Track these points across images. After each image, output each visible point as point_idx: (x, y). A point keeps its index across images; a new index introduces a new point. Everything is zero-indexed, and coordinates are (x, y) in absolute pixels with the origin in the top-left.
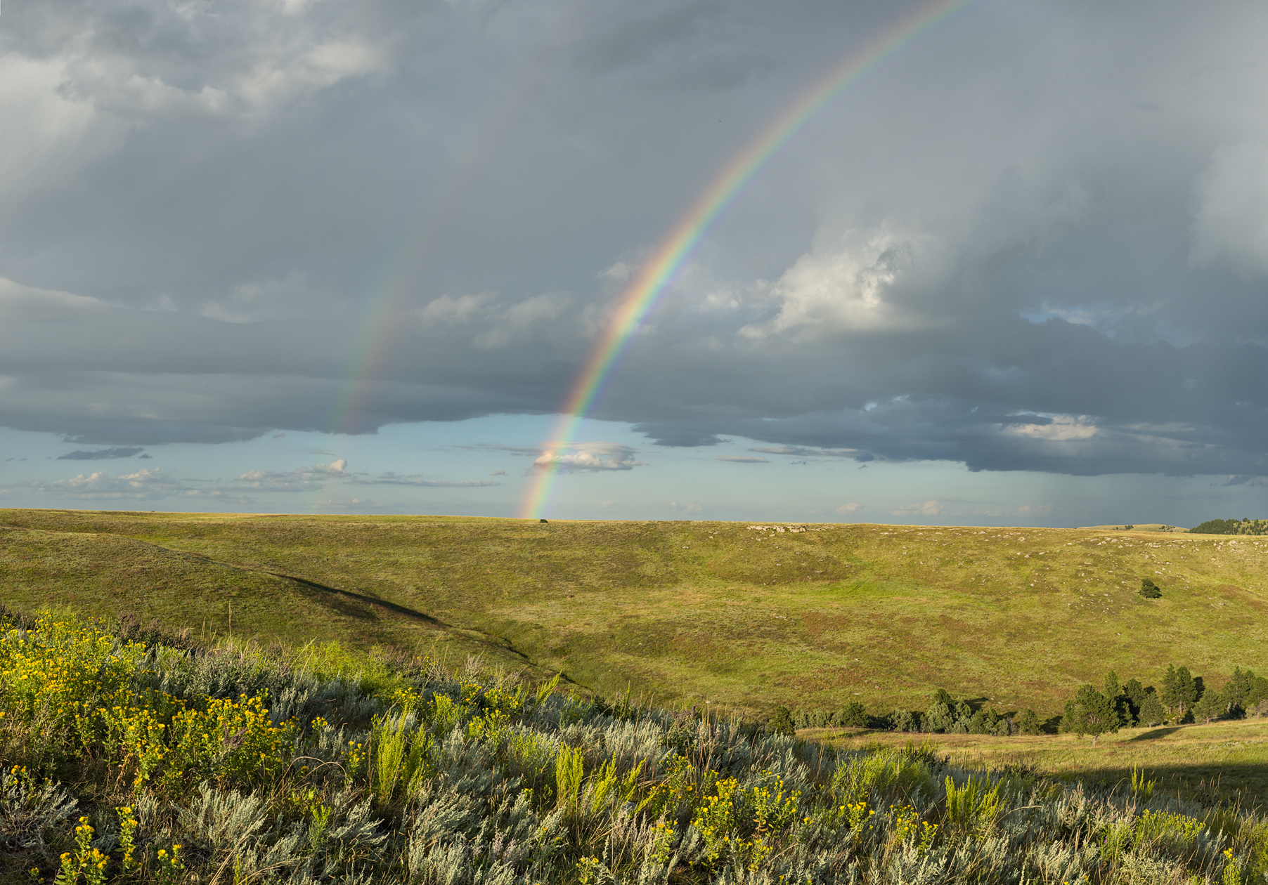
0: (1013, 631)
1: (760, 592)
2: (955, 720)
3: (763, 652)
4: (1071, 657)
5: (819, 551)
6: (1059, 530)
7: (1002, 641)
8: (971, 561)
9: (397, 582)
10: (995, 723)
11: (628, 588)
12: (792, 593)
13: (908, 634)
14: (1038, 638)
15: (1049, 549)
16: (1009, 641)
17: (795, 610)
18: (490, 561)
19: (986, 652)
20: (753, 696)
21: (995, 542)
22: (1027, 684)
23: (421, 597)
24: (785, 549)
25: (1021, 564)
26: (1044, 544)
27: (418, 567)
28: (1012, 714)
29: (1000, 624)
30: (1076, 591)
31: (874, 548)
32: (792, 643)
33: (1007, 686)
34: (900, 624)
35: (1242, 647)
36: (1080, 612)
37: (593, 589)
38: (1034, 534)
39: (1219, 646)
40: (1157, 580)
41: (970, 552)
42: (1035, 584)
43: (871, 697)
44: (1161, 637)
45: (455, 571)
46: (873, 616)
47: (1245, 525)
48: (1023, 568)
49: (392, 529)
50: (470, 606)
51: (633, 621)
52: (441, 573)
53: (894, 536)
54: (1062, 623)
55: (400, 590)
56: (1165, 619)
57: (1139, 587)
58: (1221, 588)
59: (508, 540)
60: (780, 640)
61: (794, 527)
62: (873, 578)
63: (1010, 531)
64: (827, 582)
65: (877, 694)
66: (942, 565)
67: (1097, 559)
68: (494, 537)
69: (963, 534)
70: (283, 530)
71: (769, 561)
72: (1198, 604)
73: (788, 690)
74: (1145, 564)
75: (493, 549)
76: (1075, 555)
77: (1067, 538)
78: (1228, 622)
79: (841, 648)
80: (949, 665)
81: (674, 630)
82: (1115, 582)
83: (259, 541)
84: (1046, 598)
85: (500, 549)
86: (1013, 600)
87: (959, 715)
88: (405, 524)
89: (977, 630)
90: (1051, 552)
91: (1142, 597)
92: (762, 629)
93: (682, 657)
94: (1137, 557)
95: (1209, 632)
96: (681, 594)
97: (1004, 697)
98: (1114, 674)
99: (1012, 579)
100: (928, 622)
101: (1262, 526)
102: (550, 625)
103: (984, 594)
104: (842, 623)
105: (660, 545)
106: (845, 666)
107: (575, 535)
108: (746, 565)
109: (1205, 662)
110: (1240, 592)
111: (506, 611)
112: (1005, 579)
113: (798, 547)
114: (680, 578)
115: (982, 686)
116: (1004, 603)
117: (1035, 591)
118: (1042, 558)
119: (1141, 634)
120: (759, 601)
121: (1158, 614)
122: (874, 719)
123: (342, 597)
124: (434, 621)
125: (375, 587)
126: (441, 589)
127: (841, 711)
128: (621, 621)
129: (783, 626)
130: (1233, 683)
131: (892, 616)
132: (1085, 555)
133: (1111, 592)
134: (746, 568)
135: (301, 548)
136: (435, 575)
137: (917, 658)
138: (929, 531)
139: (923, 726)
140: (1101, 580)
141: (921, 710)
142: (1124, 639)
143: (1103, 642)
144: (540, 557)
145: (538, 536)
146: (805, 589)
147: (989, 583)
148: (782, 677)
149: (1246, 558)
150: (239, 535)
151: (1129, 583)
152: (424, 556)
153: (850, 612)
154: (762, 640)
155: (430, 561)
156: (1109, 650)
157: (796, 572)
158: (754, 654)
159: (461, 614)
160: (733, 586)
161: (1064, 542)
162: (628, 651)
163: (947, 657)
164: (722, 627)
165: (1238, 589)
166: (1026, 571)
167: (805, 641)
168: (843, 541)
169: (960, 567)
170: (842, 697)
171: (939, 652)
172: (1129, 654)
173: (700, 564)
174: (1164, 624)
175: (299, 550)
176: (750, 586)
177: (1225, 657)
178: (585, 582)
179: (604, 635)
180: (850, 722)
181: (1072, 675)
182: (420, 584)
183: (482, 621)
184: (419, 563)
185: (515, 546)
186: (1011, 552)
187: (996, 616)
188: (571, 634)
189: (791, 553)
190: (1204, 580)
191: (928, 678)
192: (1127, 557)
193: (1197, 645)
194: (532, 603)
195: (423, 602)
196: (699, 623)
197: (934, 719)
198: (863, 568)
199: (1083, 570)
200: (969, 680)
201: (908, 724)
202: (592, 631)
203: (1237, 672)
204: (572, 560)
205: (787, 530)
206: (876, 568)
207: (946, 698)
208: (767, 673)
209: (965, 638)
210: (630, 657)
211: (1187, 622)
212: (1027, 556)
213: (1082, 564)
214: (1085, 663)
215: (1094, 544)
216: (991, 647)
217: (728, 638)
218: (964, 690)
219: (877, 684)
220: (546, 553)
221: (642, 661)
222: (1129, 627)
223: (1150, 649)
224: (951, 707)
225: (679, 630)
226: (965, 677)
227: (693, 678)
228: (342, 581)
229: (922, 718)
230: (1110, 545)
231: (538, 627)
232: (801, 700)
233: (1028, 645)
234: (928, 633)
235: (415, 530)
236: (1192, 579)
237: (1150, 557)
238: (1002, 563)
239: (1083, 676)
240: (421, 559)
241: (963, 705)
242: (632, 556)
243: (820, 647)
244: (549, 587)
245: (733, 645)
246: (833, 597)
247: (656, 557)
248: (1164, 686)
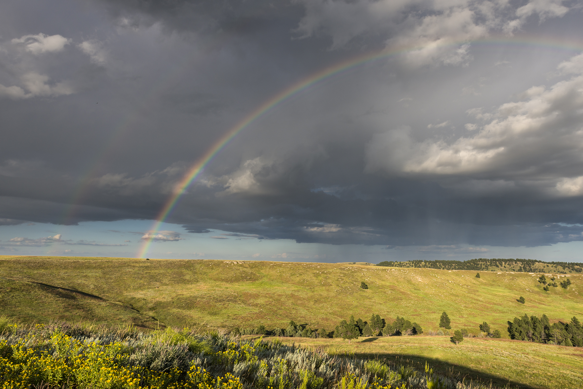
0: (316, 300)
1: (228, 285)
2: (297, 332)
3: (228, 307)
4: (337, 309)
5: (249, 270)
6: (331, 264)
7: (312, 303)
8: (301, 274)
9: (86, 283)
10: (311, 333)
11: (179, 284)
12: (239, 285)
13: (280, 300)
14: (325, 302)
15: (328, 270)
16: (315, 303)
17: (240, 291)
18: (126, 275)
19: (307, 307)
20: (225, 323)
21: (309, 268)
22: (321, 319)
23: (96, 289)
24: (237, 270)
25: (319, 276)
26: (326, 269)
27: (96, 278)
28: (317, 330)
29: (311, 297)
30: (338, 285)
31: (268, 269)
32: (239, 304)
33: (314, 319)
34: (276, 297)
35: (398, 308)
36: (339, 293)
37: (166, 285)
38: (323, 265)
39: (390, 307)
40: (367, 282)
41: (301, 271)
42: (324, 283)
43: (267, 323)
44: (369, 303)
45: (111, 279)
46: (267, 294)
47: (396, 263)
48: (319, 277)
49: (85, 262)
50: (117, 292)
51: (181, 296)
52: (106, 280)
53: (275, 265)
54: (334, 297)
55: (87, 287)
56: (370, 297)
57: (360, 285)
58: (390, 286)
59: (134, 266)
60: (235, 302)
61: (240, 262)
62: (267, 280)
63: (314, 264)
64: (251, 282)
65: (269, 322)
66: (291, 276)
67: (345, 275)
68: (128, 266)
69: (298, 265)
70: (35, 263)
71: (231, 274)
72: (381, 292)
73: (237, 321)
74: (362, 277)
75: (127, 270)
76: (337, 273)
77: (334, 267)
78: (393, 299)
79: (256, 305)
80: (294, 312)
81: (196, 300)
82: (351, 283)
83: (22, 267)
84: (327, 288)
85: (130, 270)
86: (316, 288)
87: (298, 330)
88: (91, 261)
89: (304, 299)
90: (329, 272)
91: (361, 288)
92: (228, 298)
93: (199, 309)
94: (359, 274)
95: (386, 302)
96: (199, 286)
97: (314, 324)
98: (353, 317)
99: (315, 281)
100: (287, 296)
101: (402, 264)
102: (149, 299)
103: (306, 286)
104: (256, 296)
105: (192, 268)
106: (257, 312)
107: (160, 265)
108: (223, 275)
109: (385, 313)
110: (397, 288)
111: (131, 294)
112: (313, 281)
113: (241, 269)
114: (199, 280)
115: (306, 319)
116: (313, 289)
117: (323, 285)
118: (326, 274)
119: (361, 302)
120: (227, 288)
121: (367, 295)
122: (268, 331)
123: (61, 290)
124: (101, 299)
125: (76, 286)
126: (105, 286)
127: (257, 329)
128: (177, 297)
129: (236, 297)
130: (396, 322)
131: (274, 294)
132: (341, 273)
133: (350, 286)
134: (223, 276)
135: (43, 270)
136: (103, 280)
137: (283, 309)
138: (286, 264)
139: (285, 334)
140: (347, 282)
141: (285, 328)
142: (355, 303)
143: (348, 304)
144: (146, 273)
145: (146, 265)
146: (244, 284)
147: (308, 282)
148: (235, 316)
149: (398, 275)
150: (12, 265)
151: (356, 283)
152: (99, 273)
153: (259, 292)
154: (228, 302)
155: (101, 275)
156: (350, 307)
157: (241, 278)
158: (225, 308)
159: (113, 296)
160: (218, 283)
161: (333, 268)
162: (179, 308)
163: (293, 309)
164: (214, 298)
165: (396, 287)
166: (320, 278)
167: (243, 303)
168: (257, 267)
169: (297, 276)
170: (257, 323)
171: (290, 307)
172: (357, 309)
173: (206, 275)
174: (370, 299)
175: (42, 271)
176: (224, 283)
177: (393, 312)
178: (163, 282)
179: (170, 302)
180: (260, 333)
181: (337, 316)
182: (96, 284)
183: (121, 298)
184: (96, 276)
185: (137, 269)
186: (315, 271)
187: (310, 294)
188: (157, 302)
189: (239, 271)
190: (383, 283)
191: (287, 316)
192: (355, 274)
193: (382, 307)
194: (142, 290)
195: (97, 291)
196: (206, 297)
197: (289, 331)
198: (264, 276)
199: (340, 278)
200: (301, 317)
201: (280, 333)
202: (165, 300)
203: (398, 318)
204: (159, 274)
205: (237, 263)
206: (268, 277)
207: (293, 324)
208: (230, 315)
209: (299, 302)
210: (179, 310)
211: (378, 298)
212: (320, 273)
213: (340, 276)
214: (342, 312)
215: (344, 269)
216: (309, 305)
217: (216, 302)
218: (300, 321)
219: (269, 318)
220: (148, 271)
221: (184, 311)
222: (357, 299)
223: (365, 307)
224: (295, 327)
225: (198, 299)
226: (300, 316)
227: (203, 317)
228: (61, 283)
229: (285, 331)
230: (349, 270)
231: (144, 299)
232: (242, 325)
233: (321, 305)
234: (287, 300)
235: (95, 263)
236: (379, 282)
237: (364, 274)
238: (312, 275)
239: (341, 317)
240: (97, 274)
241: (299, 326)
242: (182, 272)
243: (249, 305)
244: (149, 284)
245: (218, 305)
246: (254, 287)
247: (190, 273)
248: (371, 321)
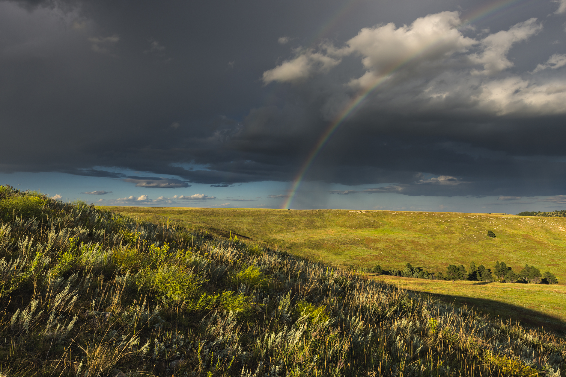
0: (437, 246)
1: (352, 231)
2: (413, 274)
3: (351, 249)
4: (458, 256)
5: (372, 219)
6: (455, 213)
7: (433, 249)
8: (423, 223)
9: (242, 227)
10: (427, 276)
11: (311, 229)
12: (362, 232)
13: (399, 245)
14: (446, 249)
15: (452, 219)
16: (435, 249)
17: (363, 237)
18: (270, 221)
19: (427, 252)
20: (346, 262)
21: (432, 217)
22: (441, 264)
23: (248, 232)
24: (361, 218)
25: (441, 224)
26: (450, 217)
27: (248, 223)
28: (434, 273)
29: (432, 243)
30: (461, 233)
31: (390, 218)
32: (361, 247)
33: (433, 264)
34: (397, 242)
36: (463, 241)
37: (301, 229)
38: (446, 214)
39: (521, 256)
40: (495, 231)
41: (423, 220)
42: (446, 231)
43: (384, 265)
44: (496, 251)
45: (259, 224)
46: (388, 239)
47: (539, 213)
48: (442, 225)
49: (242, 212)
50: (263, 234)
51: (312, 239)
52: (255, 225)
53: (396, 214)
54: (456, 244)
55: (242, 230)
56: (497, 245)
57: (487, 233)
58: (523, 235)
59: (276, 215)
60: (357, 246)
61: (364, 211)
62: (389, 227)
63: (437, 213)
64: (374, 228)
65: (387, 264)
66: (413, 224)
67: (470, 223)
68: (272, 214)
69: (420, 214)
70: (208, 212)
71: (356, 222)
72: (512, 240)
73: (358, 261)
74: (490, 225)
75: (271, 217)
76: (462, 222)
77: (459, 216)
78: (525, 248)
79: (377, 249)
80: (413, 256)
81: (324, 242)
82: (477, 231)
83: (200, 215)
84: (450, 236)
85: (274, 218)
86: (438, 236)
87: (415, 272)
88: (246, 211)
89: (424, 245)
91: (488, 237)
92: (352, 242)
93: (326, 250)
94: (486, 223)
95: (516, 251)
96: (327, 231)
97: (432, 268)
98: (473, 263)
99: (437, 229)
100: (407, 242)
102: (286, 240)
103: (427, 234)
104: (377, 241)
105: (322, 217)
106: (377, 254)
107: (296, 214)
108: (348, 223)
109: (514, 262)
110: (531, 237)
111: (274, 236)
112: (435, 229)
113: (365, 217)
114: (327, 226)
115: (425, 263)
116: (434, 237)
117: (446, 233)
118: (449, 222)
119: (487, 250)
120: (351, 234)
121: (494, 243)
122: (384, 271)
123: (223, 232)
124: (251, 239)
125: (235, 229)
126: (255, 229)
127: (373, 268)
128: (308, 239)
129: (358, 241)
130: (525, 270)
131: (394, 239)
132: (466, 222)
133: (476, 234)
134: (348, 224)
135: (213, 217)
136: (253, 225)
137: (402, 253)
138: (409, 213)
139: (402, 275)
140: (472, 230)
141: (402, 269)
142: (480, 251)
143: (471, 251)
144: (285, 220)
145: (285, 214)
146: (366, 230)
147: (429, 230)
148: (356, 257)
149: (534, 225)
150: (193, 214)
151: (483, 232)
152: (250, 220)
153: (380, 238)
154: (351, 245)
155: (252, 221)
156: (474, 254)
157: (364, 225)
158: (348, 250)
159: (260, 237)
160: (343, 229)
161: (458, 217)
162: (309, 248)
163: (413, 253)
164: (339, 241)
165: (530, 236)
166: (443, 226)
167: (365, 246)
168: (380, 216)
169: (419, 225)
170: (375, 264)
171: (410, 251)
172: (482, 256)
173: (334, 222)
174: (497, 247)
175: (212, 218)
176: (349, 229)
177: (523, 260)
178: (298, 227)
179: (302, 243)
180: (376, 271)
181: (458, 262)
182: (249, 228)
183: (266, 239)
184: (249, 222)
185: (278, 217)
186: (437, 220)
187: (431, 240)
188: (293, 243)
189: (362, 219)
190: (515, 232)
191: (405, 260)
192: (482, 223)
193: (511, 255)
194: (282, 233)
195: (249, 233)
196: (332, 240)
197: (406, 273)
198: (386, 224)
199: (464, 227)
200: (420, 261)
201: (396, 273)
202: (299, 242)
203: (527, 266)
204: (295, 221)
205: (361, 212)
206: (390, 224)
207: (410, 266)
208: (352, 255)
209: (419, 247)
210: (310, 250)
211: (507, 247)
212: (443, 221)
213: (464, 225)
214: (464, 258)
215: (469, 218)
216: (429, 251)
217: (340, 245)
218: (418, 264)
219: (387, 260)
220: (287, 219)
221: (313, 251)
222: (482, 247)
223: (490, 255)
224: (412, 270)
225: (325, 242)
226: (419, 260)
227: (328, 256)
228: (225, 227)
229: (401, 272)
230: (475, 218)
231: (283, 240)
232: (362, 264)
233: (442, 251)
234: (406, 245)
235: (248, 212)
236: (509, 231)
237: (492, 223)
238: (434, 224)
240: (249, 221)
241: (416, 269)
242: (313, 220)
243: (370, 248)
244: (287, 229)
245: (342, 247)
246: (375, 233)
247: (320, 220)
248: (495, 268)
